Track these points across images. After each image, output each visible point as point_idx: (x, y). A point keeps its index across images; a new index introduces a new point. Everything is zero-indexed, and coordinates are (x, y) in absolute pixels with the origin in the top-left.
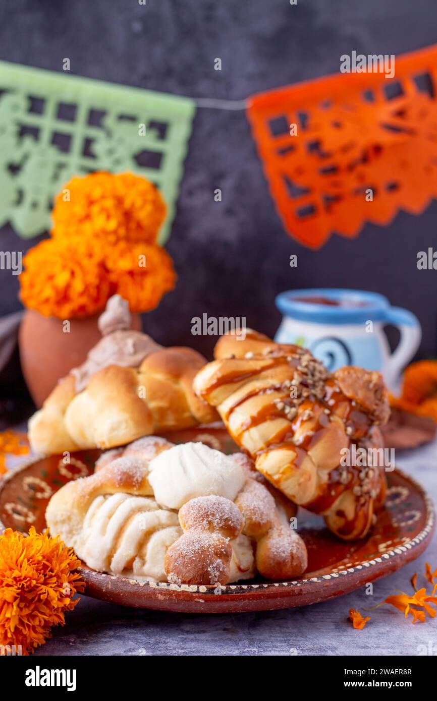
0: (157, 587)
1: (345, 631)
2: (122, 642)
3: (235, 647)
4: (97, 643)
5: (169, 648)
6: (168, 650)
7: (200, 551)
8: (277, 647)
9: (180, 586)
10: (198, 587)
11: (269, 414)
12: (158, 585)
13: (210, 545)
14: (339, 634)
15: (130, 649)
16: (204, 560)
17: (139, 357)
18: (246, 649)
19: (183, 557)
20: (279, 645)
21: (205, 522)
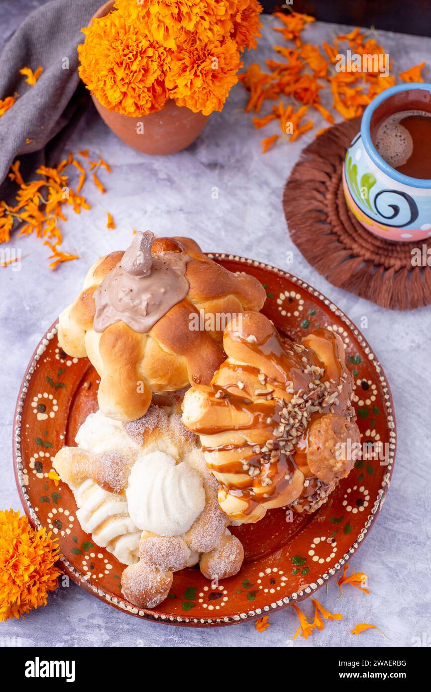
0: (110, 601)
1: (248, 630)
2: (89, 602)
3: (163, 632)
4: (71, 599)
5: (119, 621)
6: (117, 623)
7: (143, 591)
8: (192, 640)
9: (126, 607)
10: (139, 611)
11: (235, 468)
12: (111, 600)
13: (152, 587)
14: (243, 634)
15: (92, 614)
16: (145, 599)
17: (150, 320)
18: (171, 637)
19: (132, 591)
20: (195, 637)
21: (153, 567)
